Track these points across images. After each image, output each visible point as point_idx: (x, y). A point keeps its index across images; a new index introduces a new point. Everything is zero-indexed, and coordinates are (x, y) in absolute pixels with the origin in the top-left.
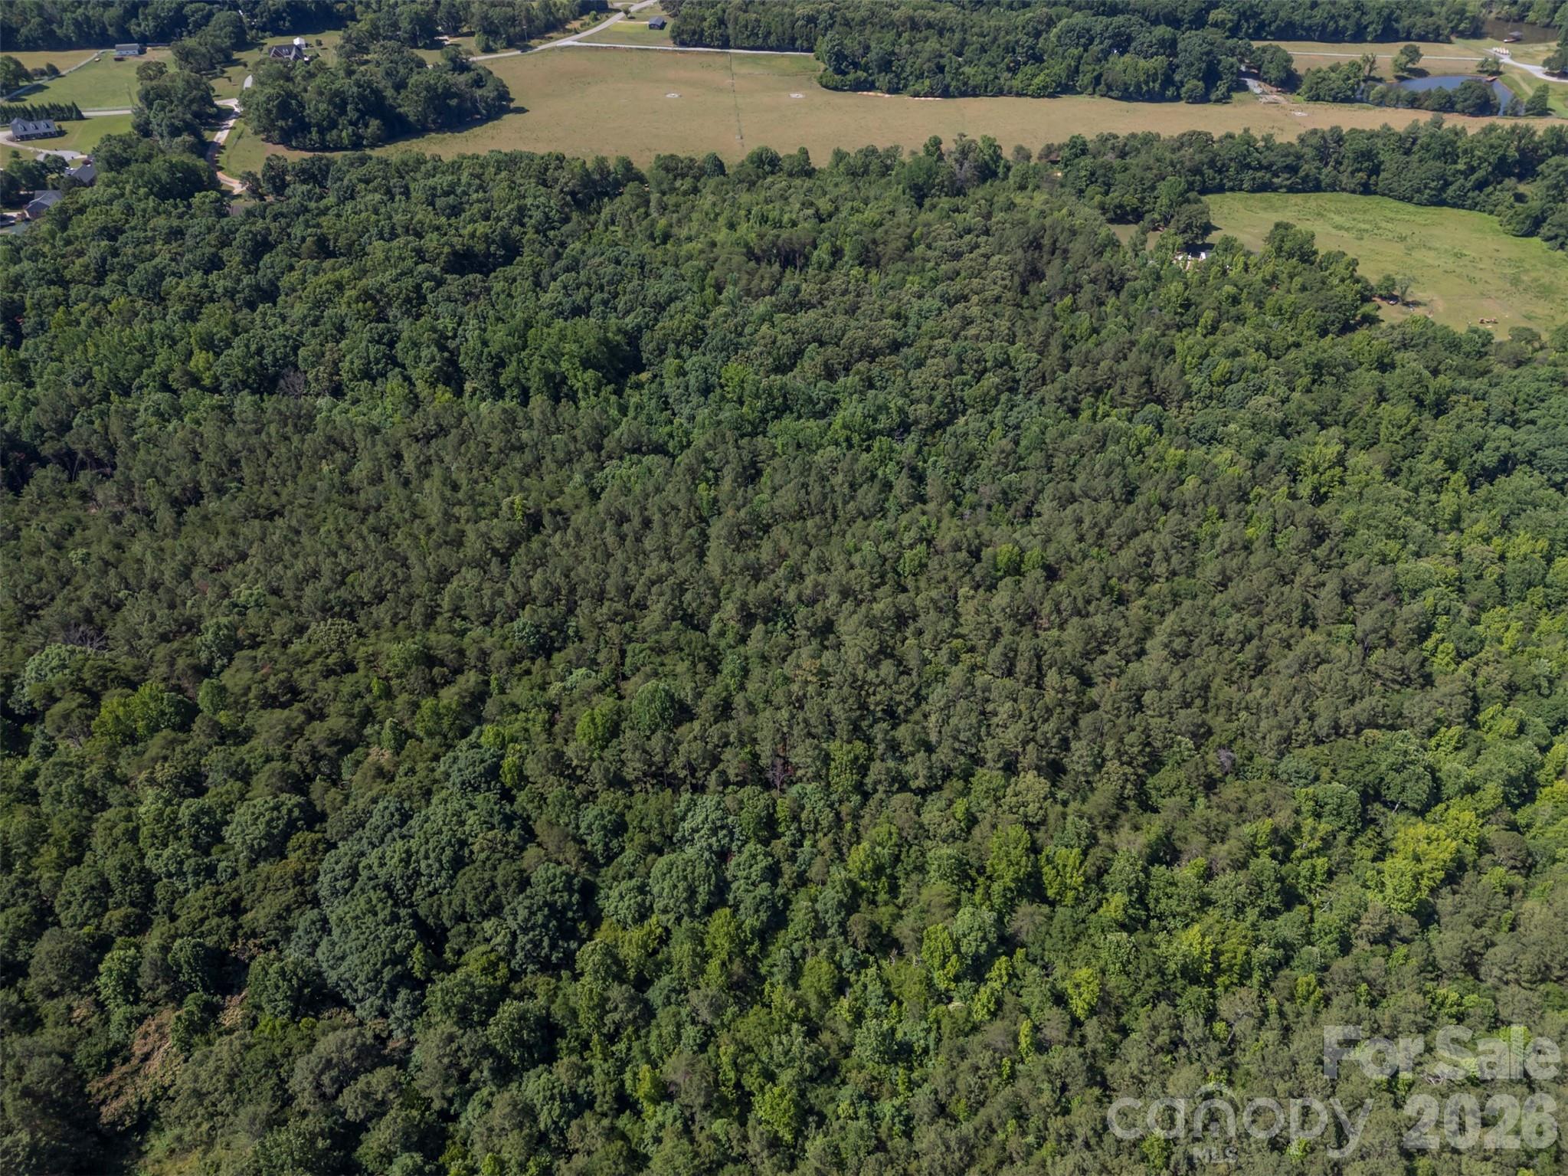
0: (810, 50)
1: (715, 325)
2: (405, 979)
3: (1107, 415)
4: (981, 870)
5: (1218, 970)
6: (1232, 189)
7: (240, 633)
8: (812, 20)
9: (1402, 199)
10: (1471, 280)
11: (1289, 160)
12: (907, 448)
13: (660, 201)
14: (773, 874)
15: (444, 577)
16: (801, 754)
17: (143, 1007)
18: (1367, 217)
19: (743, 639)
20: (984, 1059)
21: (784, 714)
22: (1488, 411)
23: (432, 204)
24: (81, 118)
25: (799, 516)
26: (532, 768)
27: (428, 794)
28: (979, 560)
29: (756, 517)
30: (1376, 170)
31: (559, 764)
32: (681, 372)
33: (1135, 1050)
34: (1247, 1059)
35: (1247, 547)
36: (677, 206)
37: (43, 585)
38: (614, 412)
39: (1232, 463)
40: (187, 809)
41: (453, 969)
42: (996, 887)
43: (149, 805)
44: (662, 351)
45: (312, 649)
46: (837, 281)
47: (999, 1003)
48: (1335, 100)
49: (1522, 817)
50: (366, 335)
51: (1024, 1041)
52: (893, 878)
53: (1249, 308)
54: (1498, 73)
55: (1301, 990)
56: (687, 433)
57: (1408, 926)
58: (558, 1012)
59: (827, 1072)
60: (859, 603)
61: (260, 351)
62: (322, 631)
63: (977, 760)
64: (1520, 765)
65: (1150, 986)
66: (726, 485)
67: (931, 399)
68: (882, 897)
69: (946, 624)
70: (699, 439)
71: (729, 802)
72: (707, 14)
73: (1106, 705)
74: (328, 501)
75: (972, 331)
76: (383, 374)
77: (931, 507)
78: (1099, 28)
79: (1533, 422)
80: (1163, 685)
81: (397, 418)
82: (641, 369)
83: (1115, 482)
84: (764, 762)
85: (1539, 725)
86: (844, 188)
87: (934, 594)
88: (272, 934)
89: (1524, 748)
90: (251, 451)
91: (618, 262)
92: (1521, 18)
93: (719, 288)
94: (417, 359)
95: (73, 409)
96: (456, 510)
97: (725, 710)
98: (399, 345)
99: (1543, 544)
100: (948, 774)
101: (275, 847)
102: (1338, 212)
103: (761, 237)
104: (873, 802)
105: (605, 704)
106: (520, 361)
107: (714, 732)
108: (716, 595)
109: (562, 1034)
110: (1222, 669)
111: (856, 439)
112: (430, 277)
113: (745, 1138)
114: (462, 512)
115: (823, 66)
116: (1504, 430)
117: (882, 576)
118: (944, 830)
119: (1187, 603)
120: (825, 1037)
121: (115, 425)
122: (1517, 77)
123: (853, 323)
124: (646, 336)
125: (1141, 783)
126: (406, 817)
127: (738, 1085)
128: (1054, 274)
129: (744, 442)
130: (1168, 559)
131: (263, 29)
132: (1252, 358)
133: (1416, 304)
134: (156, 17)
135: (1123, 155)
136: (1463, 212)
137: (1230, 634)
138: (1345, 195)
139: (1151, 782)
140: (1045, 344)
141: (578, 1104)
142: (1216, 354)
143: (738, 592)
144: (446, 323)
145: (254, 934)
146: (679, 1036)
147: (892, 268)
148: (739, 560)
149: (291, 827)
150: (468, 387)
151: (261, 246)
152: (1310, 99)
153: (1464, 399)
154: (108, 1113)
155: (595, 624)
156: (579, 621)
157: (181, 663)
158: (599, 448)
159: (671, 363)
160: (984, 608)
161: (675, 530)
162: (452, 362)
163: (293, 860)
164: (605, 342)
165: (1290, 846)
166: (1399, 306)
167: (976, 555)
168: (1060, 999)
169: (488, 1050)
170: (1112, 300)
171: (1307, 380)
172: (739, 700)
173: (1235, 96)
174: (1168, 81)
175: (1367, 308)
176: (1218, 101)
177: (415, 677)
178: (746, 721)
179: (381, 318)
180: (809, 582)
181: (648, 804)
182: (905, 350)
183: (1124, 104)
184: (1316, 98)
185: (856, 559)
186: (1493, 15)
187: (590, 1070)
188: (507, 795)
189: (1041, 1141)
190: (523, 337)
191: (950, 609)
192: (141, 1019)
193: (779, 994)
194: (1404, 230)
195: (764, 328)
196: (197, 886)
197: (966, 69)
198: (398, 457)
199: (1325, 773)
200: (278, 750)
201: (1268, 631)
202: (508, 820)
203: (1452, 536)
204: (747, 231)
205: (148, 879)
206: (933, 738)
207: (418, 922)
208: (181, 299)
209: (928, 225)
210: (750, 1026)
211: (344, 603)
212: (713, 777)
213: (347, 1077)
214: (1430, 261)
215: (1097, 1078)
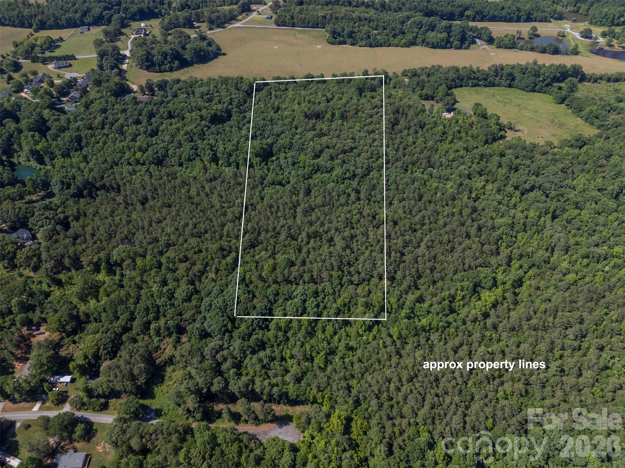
0: (324, 28)
1: (296, 142)
2: (227, 331)
3: (416, 171)
4: (371, 305)
5: (431, 329)
6: (465, 86)
7: (170, 242)
8: (324, 17)
9: (522, 89)
10: (538, 121)
11: (484, 76)
12: (355, 183)
13: (275, 94)
14: (318, 306)
15: (223, 225)
16: (325, 275)
17: (161, 338)
18: (509, 97)
19: (308, 243)
20: (371, 349)
21: (320, 264)
22: (530, 171)
23: (202, 98)
24: (75, 59)
25: (323, 206)
26: (254, 278)
27: (227, 285)
28: (375, 219)
29: (310, 207)
30: (513, 79)
31: (261, 277)
32: (286, 158)
33: (408, 347)
34: (436, 349)
35: (453, 214)
36: (281, 96)
37: (112, 228)
38: (266, 172)
39: (452, 187)
40: (165, 289)
41: (238, 328)
42: (376, 309)
43: (155, 288)
44: (279, 150)
45: (190, 247)
46: (334, 126)
47: (375, 337)
48: (506, 48)
49: (517, 291)
50: (189, 147)
51: (381, 345)
52: (349, 307)
53: (463, 134)
54: (564, 36)
55: (451, 333)
56: (288, 178)
57: (480, 317)
58: (265, 339)
59: (332, 352)
60: (340, 232)
61: (157, 152)
62: (193, 241)
63: (372, 276)
64: (517, 277)
65: (413, 333)
66: (301, 196)
67: (363, 167)
68: (346, 312)
69: (364, 239)
70: (293, 180)
71: (306, 287)
72: (287, 15)
73: (407, 261)
74: (186, 201)
75: (376, 144)
76: (194, 159)
77: (362, 202)
78: (424, 22)
79: (543, 174)
80: (424, 256)
81: (201, 174)
82: (273, 156)
83: (416, 195)
84: (315, 277)
85: (526, 266)
86: (336, 88)
87: (361, 230)
88: (191, 321)
89: (521, 272)
90: (160, 185)
91: (264, 120)
92: (577, 11)
93: (296, 128)
94: (205, 154)
95: (104, 172)
96: (223, 205)
97: (304, 263)
98: (199, 150)
99: (538, 213)
100: (364, 280)
101: (188, 299)
102: (499, 95)
103: (309, 109)
104: (344, 288)
105: (271, 262)
106: (236, 154)
107: (301, 269)
108: (300, 230)
109: (266, 344)
110: (441, 251)
111: (339, 180)
112: (206, 126)
113: (313, 366)
114: (226, 205)
115: (328, 35)
116: (534, 177)
117: (347, 224)
118: (363, 294)
119: (433, 232)
120: (332, 345)
121: (118, 177)
122: (570, 38)
123: (339, 141)
124: (275, 146)
125: (415, 282)
126: (222, 291)
127: (311, 355)
128: (403, 122)
129: (306, 181)
130: (429, 219)
131: (130, 19)
132: (462, 152)
133: (518, 131)
134: (93, 16)
135: (429, 75)
136: (541, 94)
137: (444, 241)
138: (503, 88)
139: (418, 282)
140: (398, 148)
141: (273, 359)
142: (451, 151)
143: (306, 230)
144: (212, 142)
145: (186, 321)
146: (295, 344)
147: (351, 120)
148: (306, 220)
149: (192, 294)
150: (220, 162)
151: (151, 115)
152: (497, 47)
153: (523, 167)
154: (158, 361)
155: (266, 239)
156: (262, 237)
157: (155, 250)
158: (262, 184)
159: (282, 155)
160: (376, 234)
161: (287, 210)
162: (215, 154)
163: (194, 302)
164: (262, 148)
165: (454, 298)
166: (513, 132)
167: (374, 217)
168: (391, 336)
169: (250, 347)
170: (420, 132)
171: (478, 160)
172: (308, 260)
173: (472, 46)
174: (448, 41)
175: (502, 133)
176: (465, 48)
177: (219, 254)
178: (310, 266)
179: (192, 141)
180: (326, 226)
181: (285, 288)
182: (355, 150)
183: (432, 50)
184: (499, 47)
185: (339, 219)
186: (567, 10)
187: (274, 351)
188: (247, 286)
189: (384, 367)
190: (237, 147)
191: (366, 234)
192: (162, 340)
193: (320, 335)
194: (520, 103)
195: (311, 142)
196: (170, 308)
197: (378, 37)
198: (203, 187)
199: (465, 279)
200: (185, 274)
201: (456, 239)
202: (249, 292)
203: (513, 211)
204: (304, 106)
205: (158, 307)
206: (360, 270)
207: (229, 317)
208: (130, 135)
209: (363, 104)
210: (313, 341)
211: (197, 233)
212: (301, 281)
213: (217, 352)
214: (526, 114)
215: (398, 353)
